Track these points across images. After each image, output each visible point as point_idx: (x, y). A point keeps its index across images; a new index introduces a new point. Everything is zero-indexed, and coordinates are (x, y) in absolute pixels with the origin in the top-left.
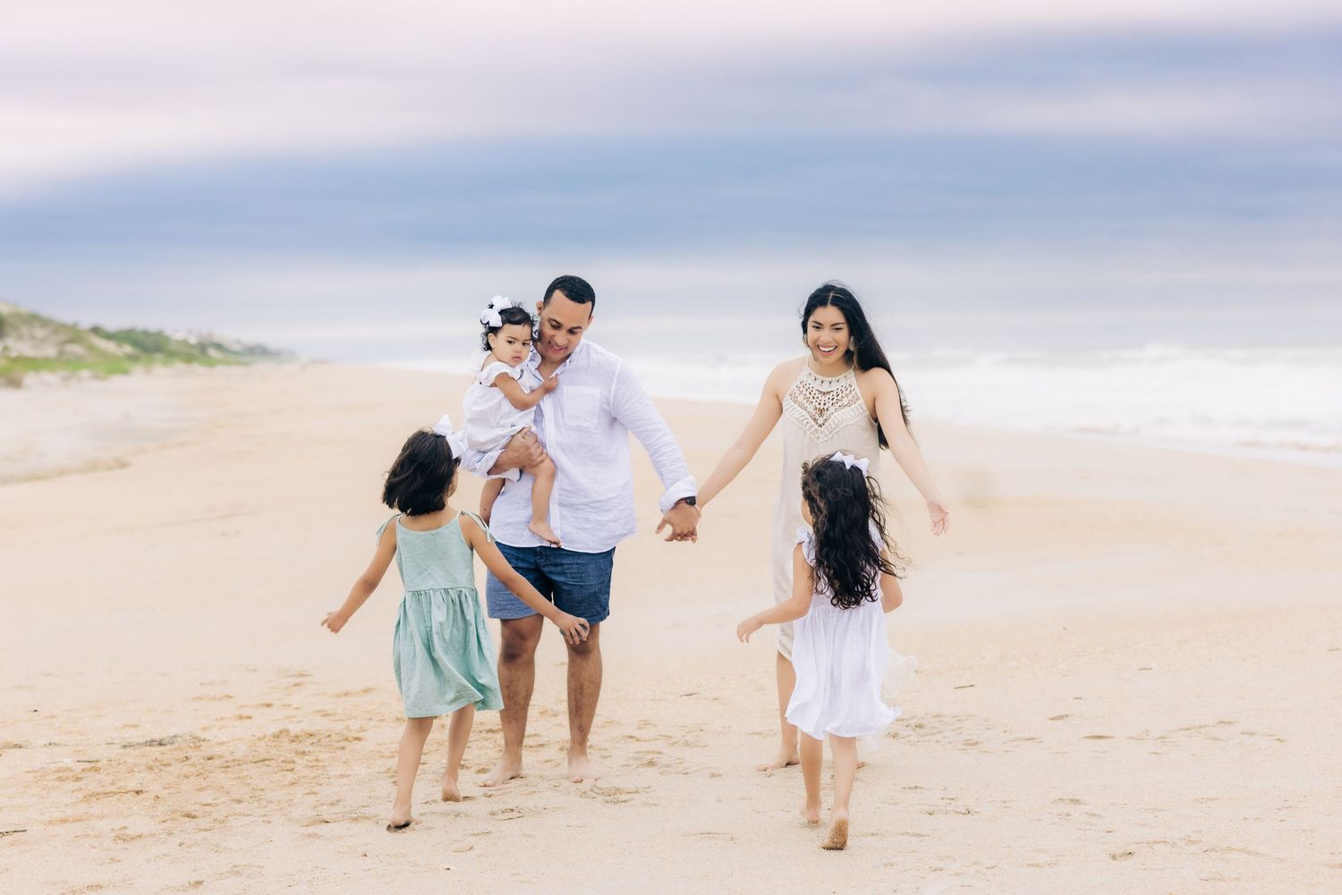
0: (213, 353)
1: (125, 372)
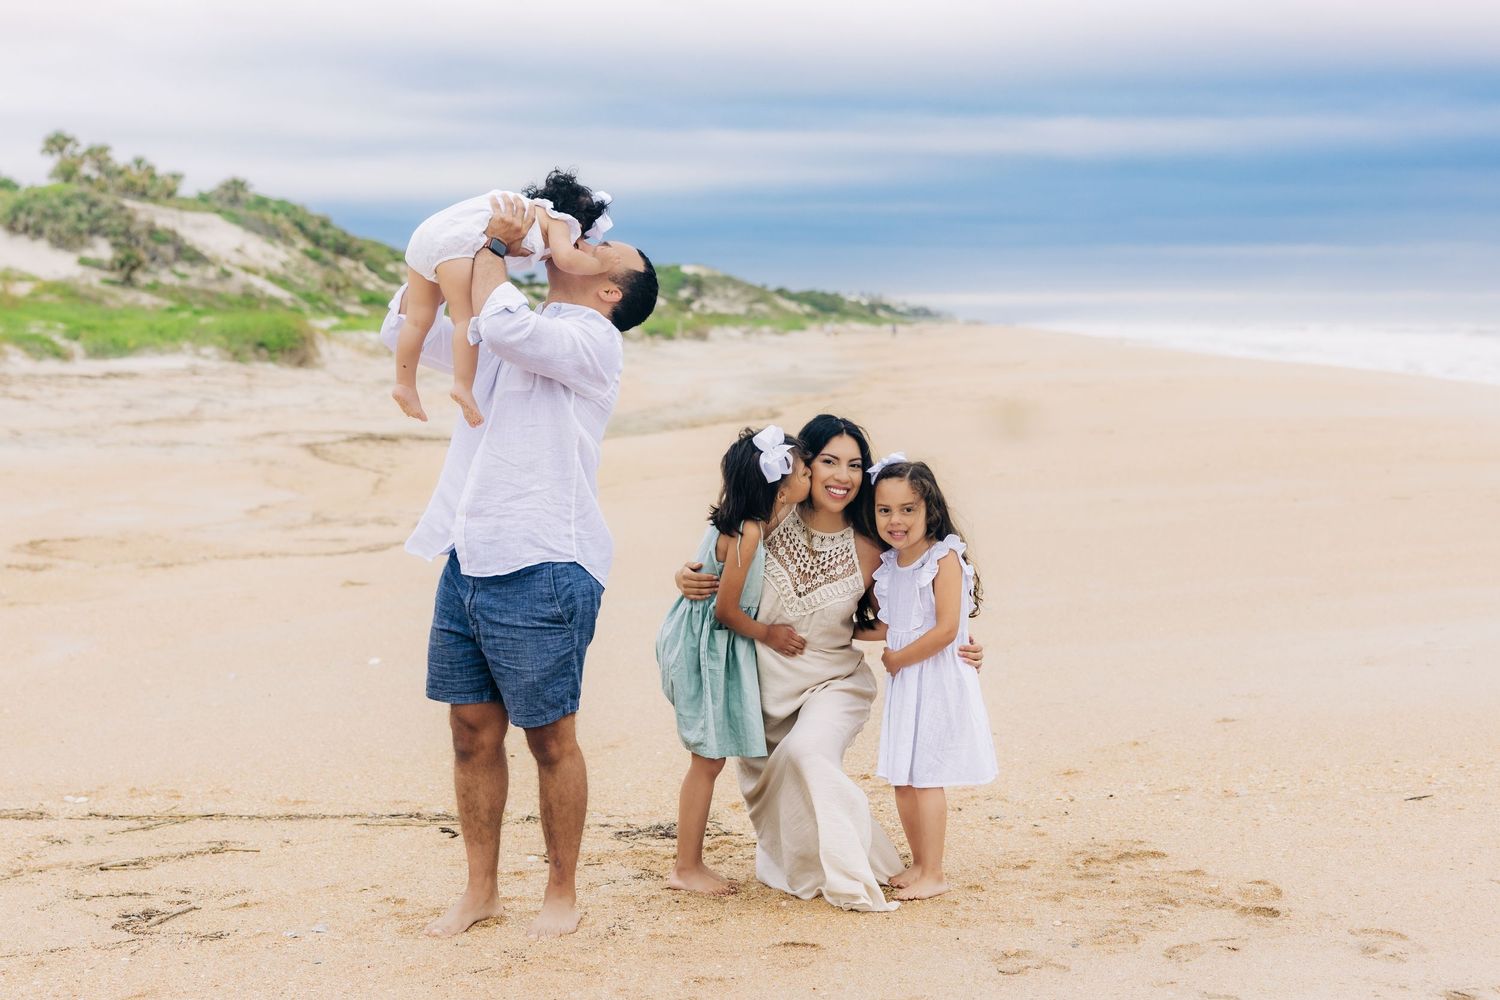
0: (881, 313)
1: (802, 328)
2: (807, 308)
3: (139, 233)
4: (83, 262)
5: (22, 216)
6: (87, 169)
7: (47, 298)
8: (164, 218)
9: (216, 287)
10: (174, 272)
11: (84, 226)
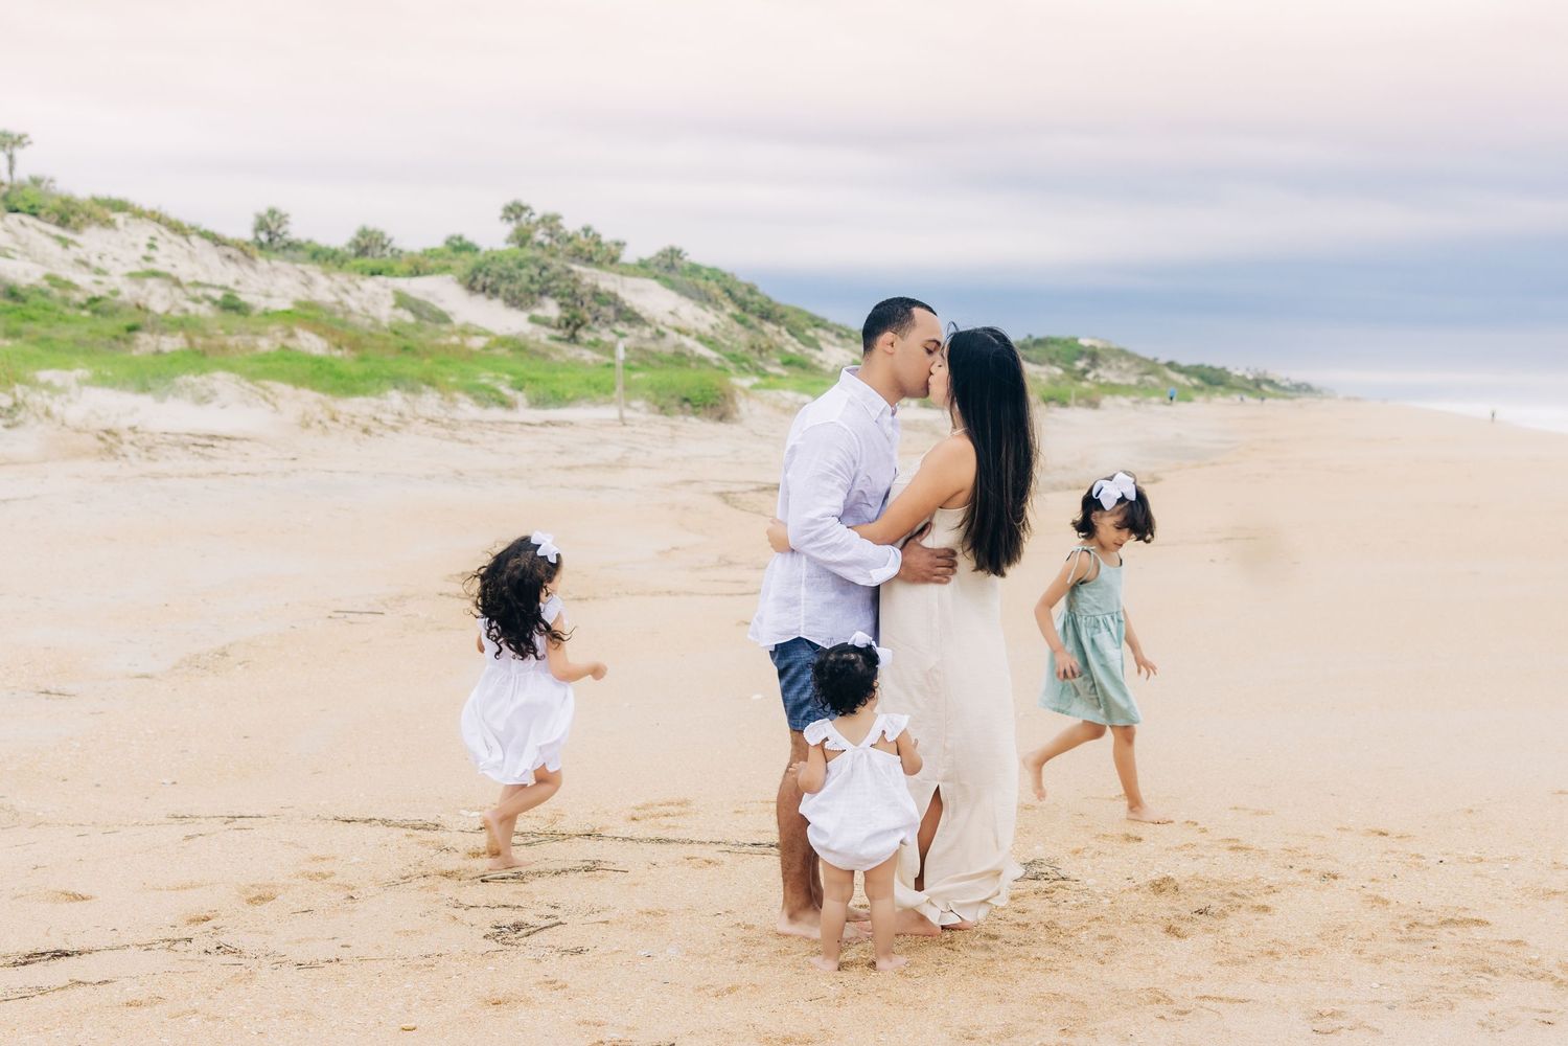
2: (1195, 381)
3: (585, 294)
4: (533, 320)
5: (480, 277)
6: (540, 235)
7: (499, 351)
8: (607, 281)
9: (652, 346)
10: (614, 331)
11: (535, 287)
